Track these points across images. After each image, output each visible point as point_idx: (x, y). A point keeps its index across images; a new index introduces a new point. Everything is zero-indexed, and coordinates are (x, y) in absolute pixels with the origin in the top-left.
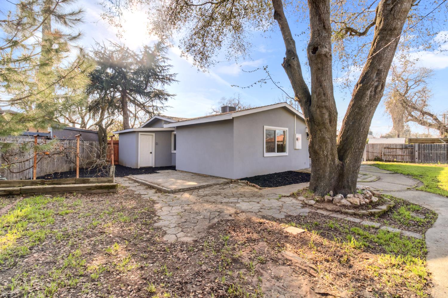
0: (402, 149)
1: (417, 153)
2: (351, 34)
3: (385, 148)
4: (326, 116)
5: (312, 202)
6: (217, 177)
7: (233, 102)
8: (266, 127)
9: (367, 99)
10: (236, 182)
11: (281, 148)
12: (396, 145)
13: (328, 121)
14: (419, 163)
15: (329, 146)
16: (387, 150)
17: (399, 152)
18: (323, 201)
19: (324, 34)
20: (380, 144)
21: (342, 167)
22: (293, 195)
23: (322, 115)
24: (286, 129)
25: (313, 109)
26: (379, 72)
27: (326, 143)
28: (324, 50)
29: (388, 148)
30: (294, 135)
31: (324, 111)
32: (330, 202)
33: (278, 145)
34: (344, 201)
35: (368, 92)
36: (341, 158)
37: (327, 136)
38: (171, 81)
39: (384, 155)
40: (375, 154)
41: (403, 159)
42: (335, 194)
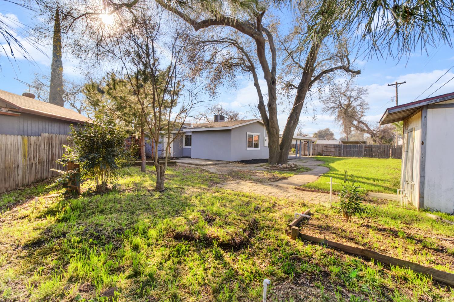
0: (334, 147)
1: (342, 150)
2: (291, 88)
3: (324, 147)
4: (275, 131)
5: (268, 167)
6: (221, 161)
7: (217, 107)
8: (248, 133)
9: (292, 124)
10: (233, 162)
11: (256, 146)
12: (331, 145)
13: (275, 133)
14: (343, 156)
15: (276, 144)
16: (326, 148)
17: (333, 150)
18: (273, 167)
19: (274, 100)
20: (322, 144)
21: (281, 152)
22: (261, 166)
23: (273, 131)
24: (259, 134)
25: (270, 128)
26: (296, 113)
27: (275, 142)
28: (274, 106)
29: (326, 147)
30: (264, 138)
31: (274, 129)
32: (275, 167)
33: (254, 144)
34: (281, 166)
35: (292, 122)
36: (281, 149)
37: (275, 140)
38: (179, 96)
39: (324, 151)
40: (319, 151)
41: (335, 154)
42: (278, 164)
